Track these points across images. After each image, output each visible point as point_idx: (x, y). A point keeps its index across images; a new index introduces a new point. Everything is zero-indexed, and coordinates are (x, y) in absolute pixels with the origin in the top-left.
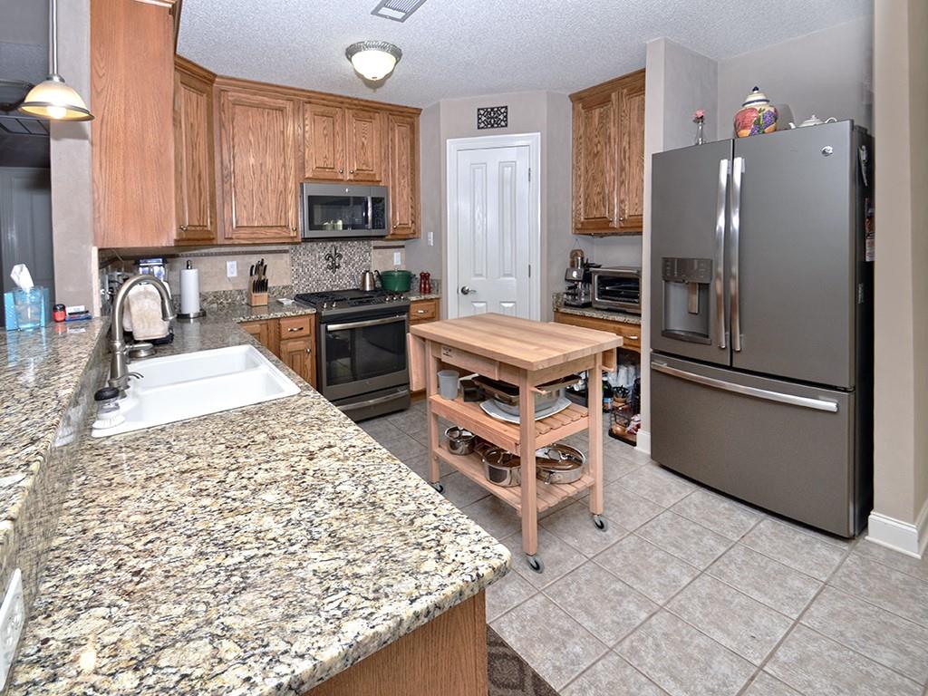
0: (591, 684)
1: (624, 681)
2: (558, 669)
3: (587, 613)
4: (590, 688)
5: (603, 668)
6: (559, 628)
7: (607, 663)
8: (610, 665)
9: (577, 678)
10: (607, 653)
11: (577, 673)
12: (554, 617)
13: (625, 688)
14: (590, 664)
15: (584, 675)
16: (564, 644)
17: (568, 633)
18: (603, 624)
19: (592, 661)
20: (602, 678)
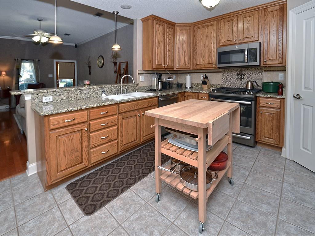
0: (106, 216)
1: (106, 227)
2: (113, 207)
3: (138, 218)
4: (105, 215)
5: (112, 220)
6: (129, 208)
7: (114, 222)
8: (113, 223)
9: (109, 212)
10: (119, 223)
11: (111, 212)
12: (134, 207)
13: (103, 227)
14: (114, 216)
15: (110, 214)
16: (123, 209)
17: (127, 211)
18: (132, 223)
19: (115, 218)
20: (108, 220)
